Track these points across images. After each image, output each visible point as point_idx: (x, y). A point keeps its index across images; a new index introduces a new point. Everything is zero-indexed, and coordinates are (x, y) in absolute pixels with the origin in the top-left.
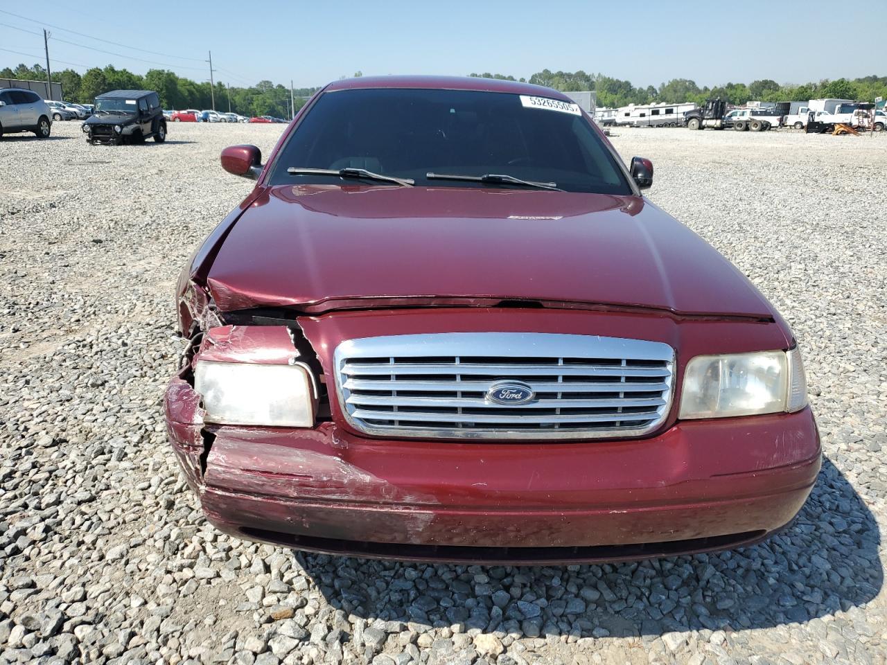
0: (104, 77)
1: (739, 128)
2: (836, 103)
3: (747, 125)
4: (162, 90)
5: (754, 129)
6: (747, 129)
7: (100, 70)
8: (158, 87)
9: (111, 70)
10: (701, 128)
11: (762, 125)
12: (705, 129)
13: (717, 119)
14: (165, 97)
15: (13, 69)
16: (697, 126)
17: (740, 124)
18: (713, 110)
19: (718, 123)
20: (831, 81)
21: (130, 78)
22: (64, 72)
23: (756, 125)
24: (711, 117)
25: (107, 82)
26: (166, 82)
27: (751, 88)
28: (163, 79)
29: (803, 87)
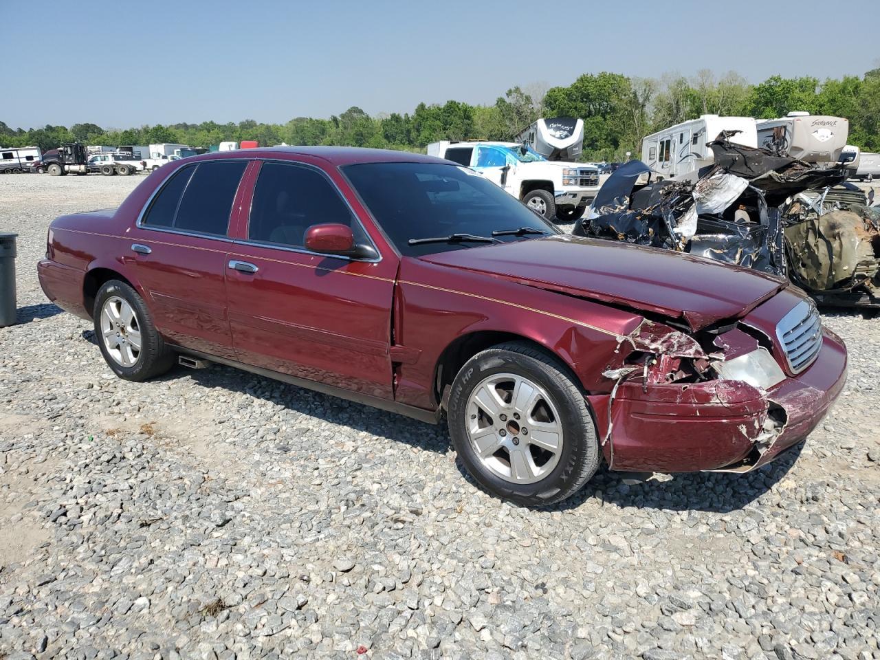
1: (106, 173)
2: (174, 147)
3: (114, 169)
5: (122, 173)
6: (115, 173)
10: (64, 173)
11: (129, 169)
12: (69, 174)
13: (79, 164)
16: (59, 171)
17: (106, 168)
18: (74, 155)
19: (83, 167)
20: (151, 127)
23: (123, 169)
24: (73, 162)
27: (73, 131)
29: (126, 132)
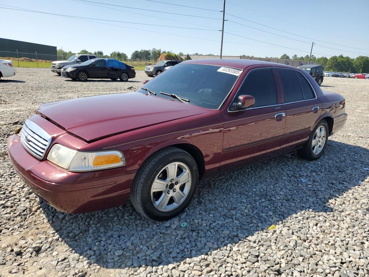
0: (337, 59)
4: (361, 65)
7: (336, 56)
8: (360, 64)
9: (341, 57)
14: (362, 68)
15: (304, 57)
21: (348, 60)
22: (322, 58)
25: (338, 61)
26: (365, 61)
28: (363, 60)
